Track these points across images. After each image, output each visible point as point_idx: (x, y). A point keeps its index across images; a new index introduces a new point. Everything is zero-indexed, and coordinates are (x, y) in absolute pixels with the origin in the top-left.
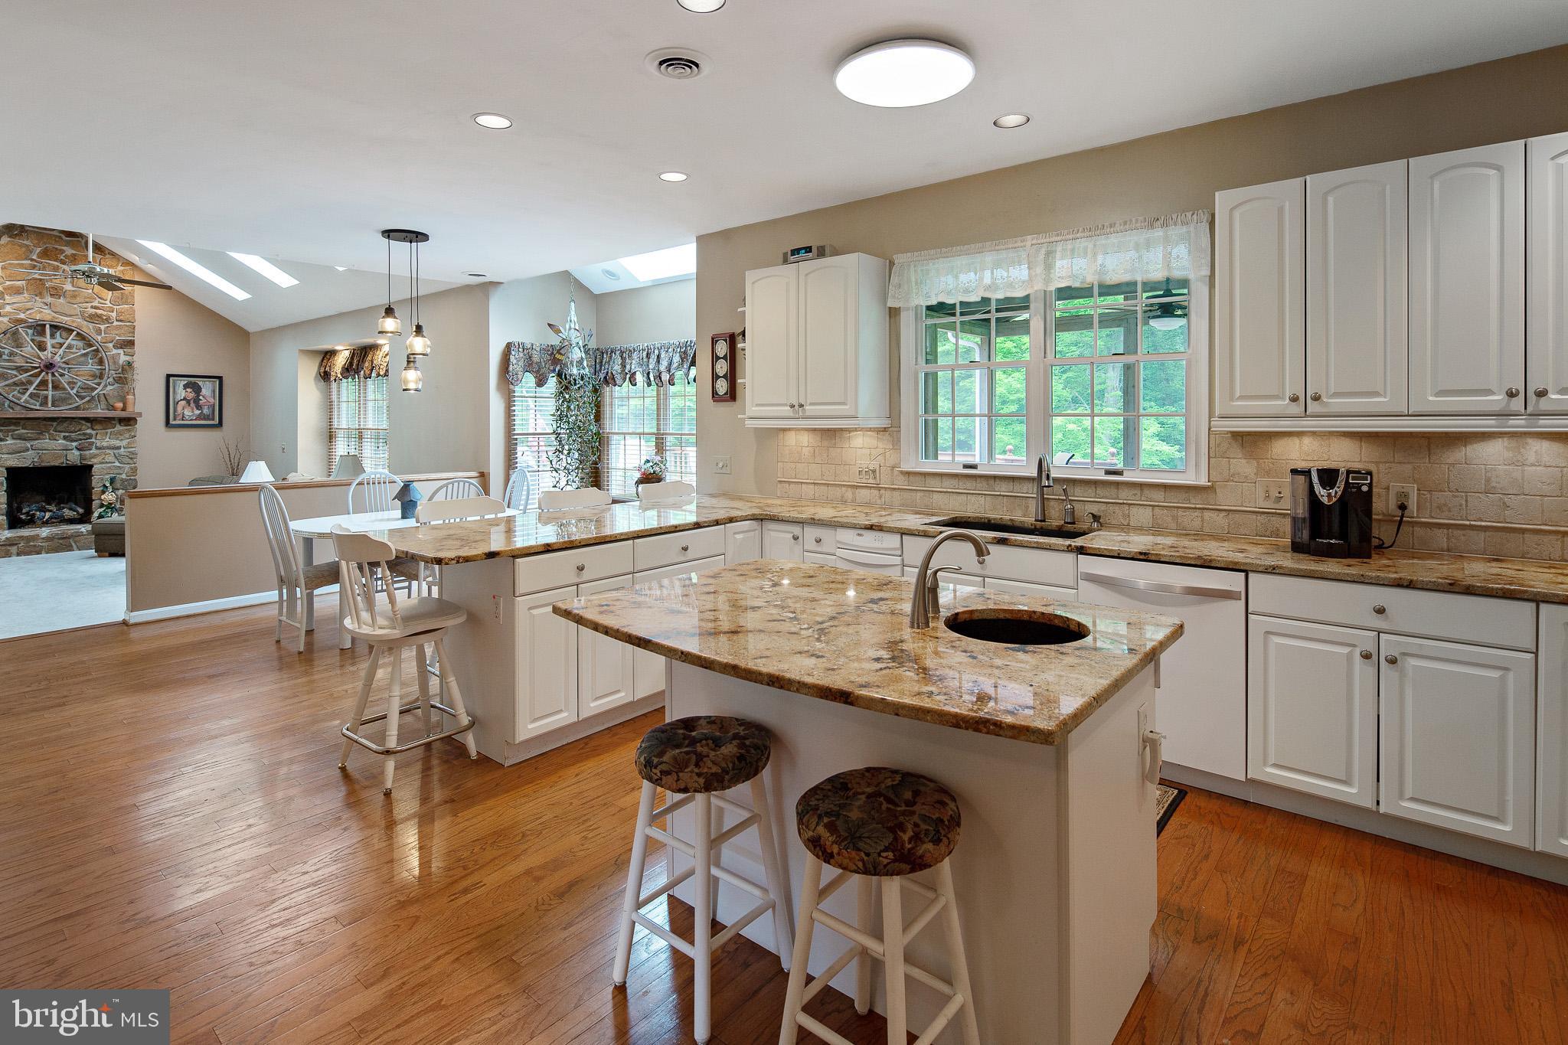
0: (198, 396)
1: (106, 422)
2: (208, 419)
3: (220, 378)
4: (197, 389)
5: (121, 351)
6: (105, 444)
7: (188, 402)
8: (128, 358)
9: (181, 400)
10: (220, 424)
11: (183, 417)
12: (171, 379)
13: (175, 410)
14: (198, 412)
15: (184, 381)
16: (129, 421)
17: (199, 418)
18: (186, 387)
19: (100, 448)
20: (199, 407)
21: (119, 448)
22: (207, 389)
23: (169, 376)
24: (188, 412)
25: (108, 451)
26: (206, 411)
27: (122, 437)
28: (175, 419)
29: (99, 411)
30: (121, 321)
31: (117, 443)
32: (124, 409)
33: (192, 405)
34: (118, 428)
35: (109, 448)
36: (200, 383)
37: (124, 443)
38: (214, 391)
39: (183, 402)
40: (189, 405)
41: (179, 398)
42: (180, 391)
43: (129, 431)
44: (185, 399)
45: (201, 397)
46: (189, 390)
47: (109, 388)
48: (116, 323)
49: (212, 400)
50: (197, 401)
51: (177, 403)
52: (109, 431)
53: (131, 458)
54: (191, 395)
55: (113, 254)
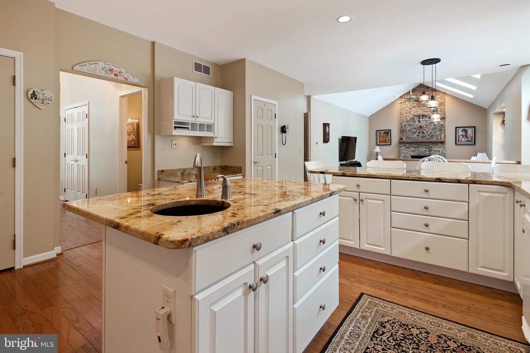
0: (467, 134)
1: (436, 143)
2: (470, 142)
3: (475, 127)
4: (466, 132)
5: (441, 121)
6: (436, 150)
7: (463, 136)
8: (443, 123)
9: (461, 135)
10: (475, 143)
11: (461, 141)
12: (457, 129)
13: (458, 139)
14: (466, 139)
15: (462, 129)
16: (443, 143)
17: (467, 141)
18: (462, 131)
19: (434, 151)
20: (467, 138)
21: (440, 151)
22: (470, 131)
23: (456, 128)
24: (463, 140)
25: (436, 152)
26: (469, 139)
27: (440, 148)
28: (458, 142)
29: (435, 140)
30: (441, 111)
31: (439, 149)
32: (441, 139)
33: (465, 137)
34: (440, 145)
35: (437, 151)
36: (467, 130)
37: (441, 149)
38: (472, 132)
39: (461, 136)
40: (463, 137)
41: (460, 135)
42: (460, 133)
43: (443, 146)
44: (462, 135)
45: (468, 134)
46: (463, 132)
47: (438, 132)
48: (440, 112)
49: (471, 135)
50: (466, 136)
51: (459, 137)
52: (437, 146)
53: (443, 155)
54: (464, 134)
55: (439, 91)
